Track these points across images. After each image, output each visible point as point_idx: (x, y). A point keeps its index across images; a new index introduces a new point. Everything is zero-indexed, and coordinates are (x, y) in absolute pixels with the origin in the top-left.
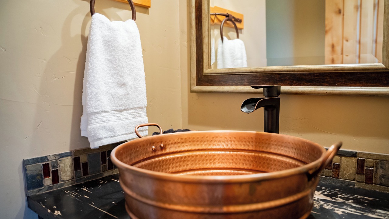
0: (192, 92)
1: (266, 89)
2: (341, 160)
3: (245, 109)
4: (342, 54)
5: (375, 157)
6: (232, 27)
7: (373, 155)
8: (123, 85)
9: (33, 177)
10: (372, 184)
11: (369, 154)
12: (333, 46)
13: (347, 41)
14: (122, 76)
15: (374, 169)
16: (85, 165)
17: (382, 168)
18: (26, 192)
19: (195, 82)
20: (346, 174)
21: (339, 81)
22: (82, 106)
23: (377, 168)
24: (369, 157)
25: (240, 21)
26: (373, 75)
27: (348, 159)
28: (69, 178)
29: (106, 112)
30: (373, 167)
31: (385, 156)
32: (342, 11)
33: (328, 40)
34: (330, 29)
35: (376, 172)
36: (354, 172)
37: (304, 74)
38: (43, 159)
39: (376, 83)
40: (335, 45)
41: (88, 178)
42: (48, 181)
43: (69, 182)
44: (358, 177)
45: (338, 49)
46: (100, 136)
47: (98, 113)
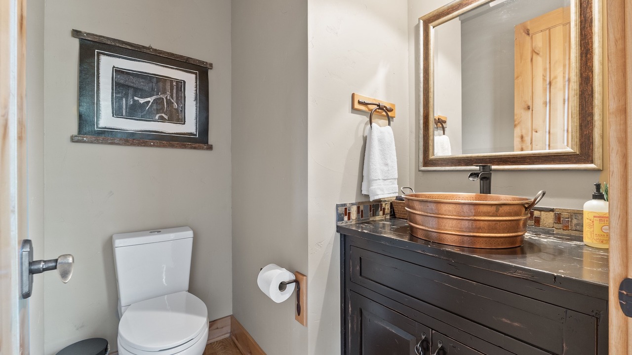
0: (419, 171)
1: (481, 167)
2: (541, 214)
3: (471, 179)
4: (531, 143)
5: (569, 211)
6: (440, 127)
7: (568, 210)
8: (387, 165)
9: (340, 214)
10: (569, 230)
11: (564, 209)
12: (522, 137)
13: (536, 132)
14: (386, 160)
15: (570, 219)
16: (362, 211)
17: (575, 218)
18: (337, 223)
19: (422, 164)
20: (546, 223)
21: (536, 162)
22: (363, 176)
23: (572, 219)
24: (564, 211)
25: (445, 122)
26: (565, 157)
27: (546, 213)
28: (355, 218)
29: (379, 180)
30: (568, 218)
31: (578, 210)
32: (531, 107)
33: (517, 132)
34: (519, 123)
35: (571, 221)
36: (552, 222)
37: (509, 158)
38: (345, 205)
39: (567, 162)
40: (524, 136)
41: (363, 220)
42: (346, 218)
43: (355, 221)
44: (556, 226)
45: (528, 139)
46: (378, 193)
47: (376, 180)
